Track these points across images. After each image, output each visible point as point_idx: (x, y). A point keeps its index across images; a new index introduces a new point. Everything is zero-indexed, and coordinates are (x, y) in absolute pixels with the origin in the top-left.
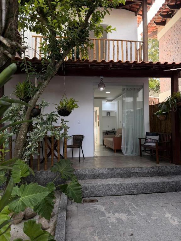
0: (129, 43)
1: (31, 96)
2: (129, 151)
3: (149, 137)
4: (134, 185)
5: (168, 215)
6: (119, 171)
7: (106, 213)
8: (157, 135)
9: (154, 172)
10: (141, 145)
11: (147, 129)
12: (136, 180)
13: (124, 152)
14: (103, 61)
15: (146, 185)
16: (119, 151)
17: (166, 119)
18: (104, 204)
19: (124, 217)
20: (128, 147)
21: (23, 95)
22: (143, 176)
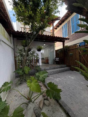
0: (49, 33)
1: (28, 45)
2: (51, 63)
3: (56, 58)
4: (57, 71)
5: (70, 77)
6: (52, 68)
7: (54, 79)
8: (58, 58)
9: (60, 67)
10: (54, 61)
11: (55, 56)
12: (57, 70)
13: (49, 63)
14: (41, 35)
15: (60, 70)
16: (48, 63)
17: (61, 53)
18: (52, 77)
19: (60, 79)
20: (50, 62)
21: (25, 44)
22: (58, 68)
